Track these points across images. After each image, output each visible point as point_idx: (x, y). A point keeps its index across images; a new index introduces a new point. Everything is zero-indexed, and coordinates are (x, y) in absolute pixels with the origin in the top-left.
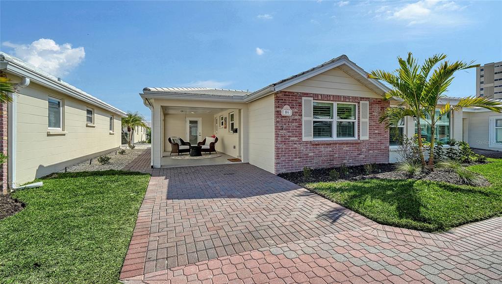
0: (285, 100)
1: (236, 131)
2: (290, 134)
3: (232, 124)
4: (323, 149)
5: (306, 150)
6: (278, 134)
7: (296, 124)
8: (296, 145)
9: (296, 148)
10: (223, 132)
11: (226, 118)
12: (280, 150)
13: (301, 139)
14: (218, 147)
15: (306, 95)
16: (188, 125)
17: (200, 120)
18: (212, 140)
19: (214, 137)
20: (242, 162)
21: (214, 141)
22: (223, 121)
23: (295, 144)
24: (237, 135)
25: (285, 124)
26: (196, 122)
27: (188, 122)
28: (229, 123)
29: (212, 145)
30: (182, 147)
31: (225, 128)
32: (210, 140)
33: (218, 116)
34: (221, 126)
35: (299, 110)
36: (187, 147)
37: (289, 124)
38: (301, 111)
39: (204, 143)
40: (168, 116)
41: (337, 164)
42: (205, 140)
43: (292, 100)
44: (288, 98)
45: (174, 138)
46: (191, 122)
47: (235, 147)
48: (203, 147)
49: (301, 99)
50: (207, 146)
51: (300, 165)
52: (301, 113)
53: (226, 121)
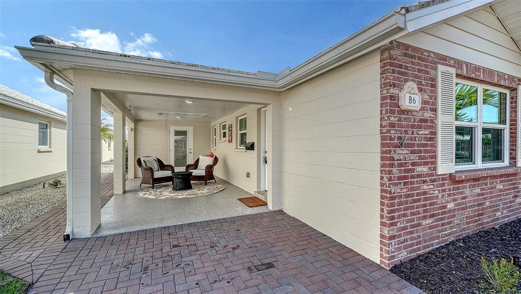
0: (406, 68)
1: (251, 147)
2: (414, 157)
3: (243, 136)
4: (467, 192)
5: (443, 196)
6: (393, 159)
7: (427, 132)
8: (425, 187)
9: (425, 193)
10: (226, 149)
11: (231, 126)
12: (396, 201)
13: (435, 169)
14: (218, 172)
15: (444, 59)
16: (173, 138)
17: (190, 130)
18: (209, 161)
19: (212, 156)
20: (270, 207)
21: (211, 163)
22: (227, 130)
23: (424, 182)
24: (253, 154)
25: (406, 132)
26: (184, 133)
27: (172, 133)
28: (236, 133)
29: (209, 169)
30: (159, 174)
31: (230, 141)
32: (205, 161)
33: (217, 124)
34: (222, 139)
35: (431, 97)
36: (168, 173)
37: (413, 133)
38: (436, 99)
39: (196, 165)
40: (141, 123)
41: (488, 223)
42: (198, 161)
43: (419, 71)
44: (412, 63)
45: (146, 159)
46: (177, 133)
47: (248, 175)
48: (195, 172)
49: (436, 69)
50: (200, 172)
51: (432, 233)
52: (434, 104)
53: (230, 131)
